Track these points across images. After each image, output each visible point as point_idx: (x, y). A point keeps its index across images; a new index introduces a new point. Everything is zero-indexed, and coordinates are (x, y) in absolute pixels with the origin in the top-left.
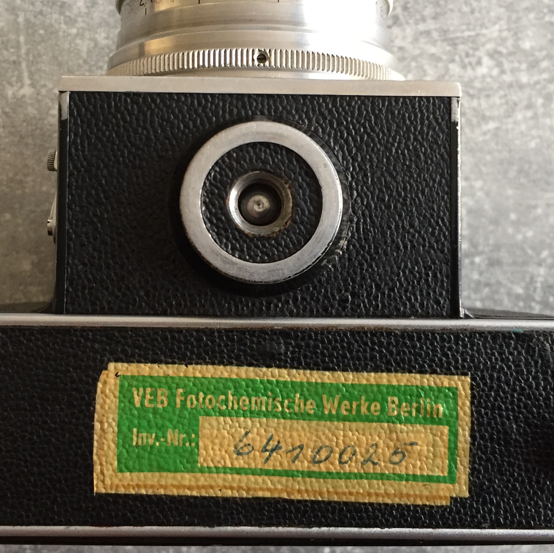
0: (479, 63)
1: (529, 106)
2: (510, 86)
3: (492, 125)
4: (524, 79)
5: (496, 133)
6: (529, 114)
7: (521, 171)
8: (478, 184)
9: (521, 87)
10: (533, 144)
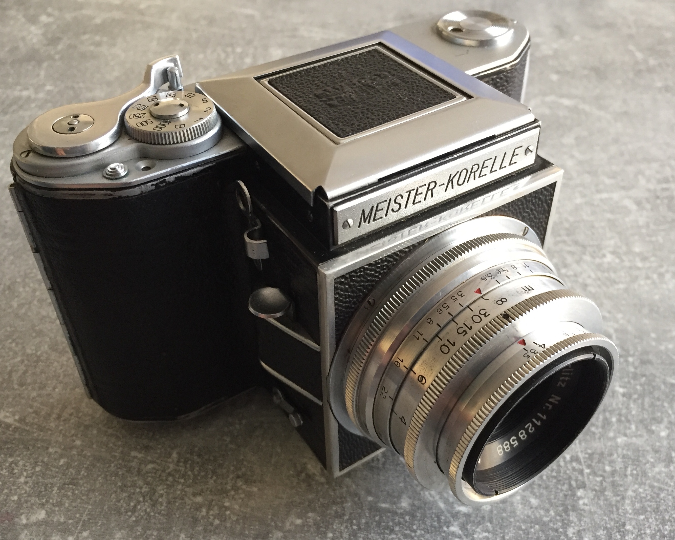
0: (604, 256)
1: (648, 278)
2: (630, 268)
3: (621, 286)
4: (640, 264)
5: (626, 290)
6: (649, 282)
7: (651, 310)
8: (620, 316)
9: (639, 269)
10: (657, 297)
